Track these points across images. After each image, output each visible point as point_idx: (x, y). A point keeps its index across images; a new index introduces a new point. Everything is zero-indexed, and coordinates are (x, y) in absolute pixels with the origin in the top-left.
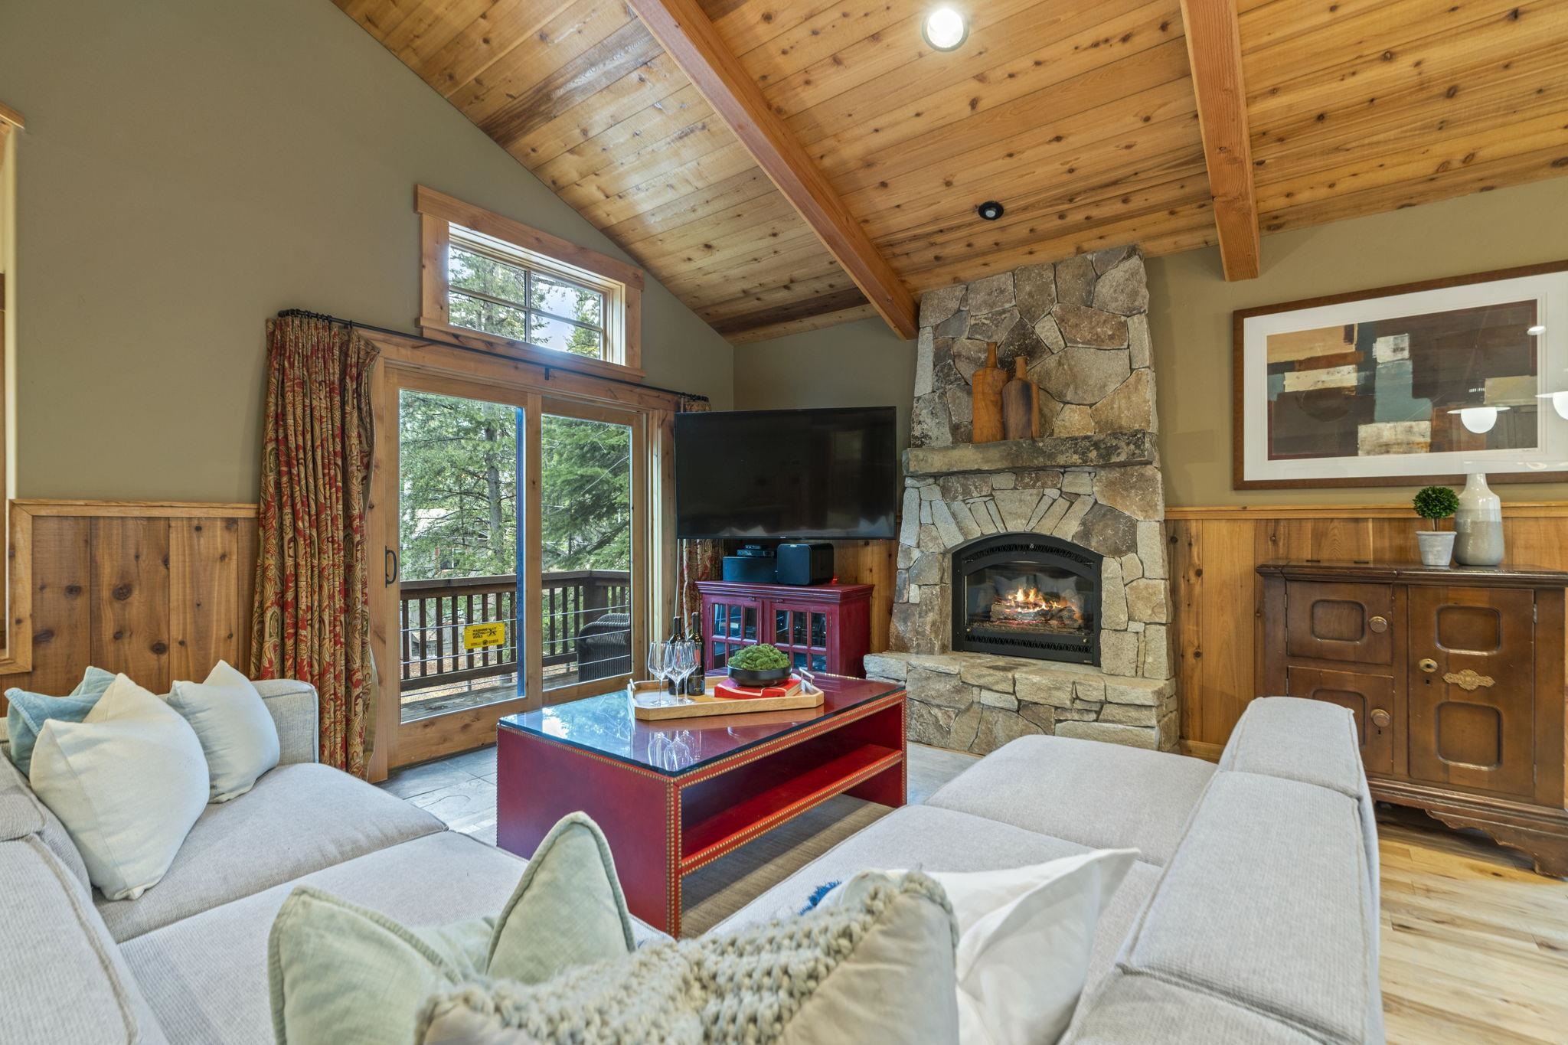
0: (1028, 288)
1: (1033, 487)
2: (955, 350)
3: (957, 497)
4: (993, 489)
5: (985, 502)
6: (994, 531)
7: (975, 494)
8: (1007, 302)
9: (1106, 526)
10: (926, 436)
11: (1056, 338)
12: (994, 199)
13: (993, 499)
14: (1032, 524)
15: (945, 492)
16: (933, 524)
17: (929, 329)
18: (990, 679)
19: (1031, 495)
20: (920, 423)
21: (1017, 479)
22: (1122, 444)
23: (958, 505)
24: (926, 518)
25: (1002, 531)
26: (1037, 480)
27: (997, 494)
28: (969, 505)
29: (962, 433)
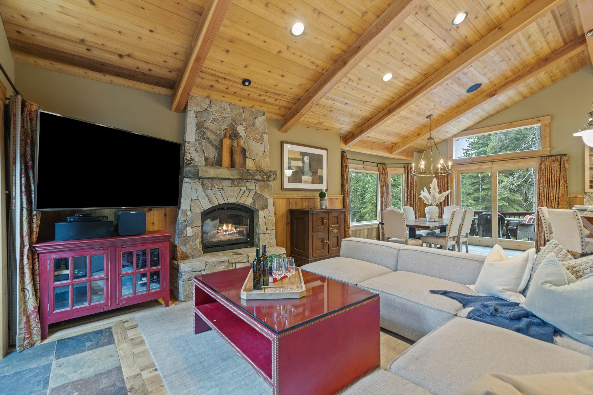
0: (235, 112)
1: (238, 186)
2: (205, 126)
3: (208, 188)
4: (223, 186)
5: (220, 191)
6: (224, 202)
7: (217, 187)
8: (227, 114)
9: (260, 200)
10: (193, 160)
11: (244, 134)
12: (251, 80)
13: (223, 190)
14: (238, 199)
15: (203, 185)
16: (198, 200)
17: (192, 112)
18: (241, 258)
19: (237, 189)
20: (190, 153)
21: (232, 183)
22: (272, 175)
23: (209, 192)
24: (194, 197)
25: (227, 202)
26: (239, 183)
27: (224, 188)
28: (213, 192)
29: (210, 161)
